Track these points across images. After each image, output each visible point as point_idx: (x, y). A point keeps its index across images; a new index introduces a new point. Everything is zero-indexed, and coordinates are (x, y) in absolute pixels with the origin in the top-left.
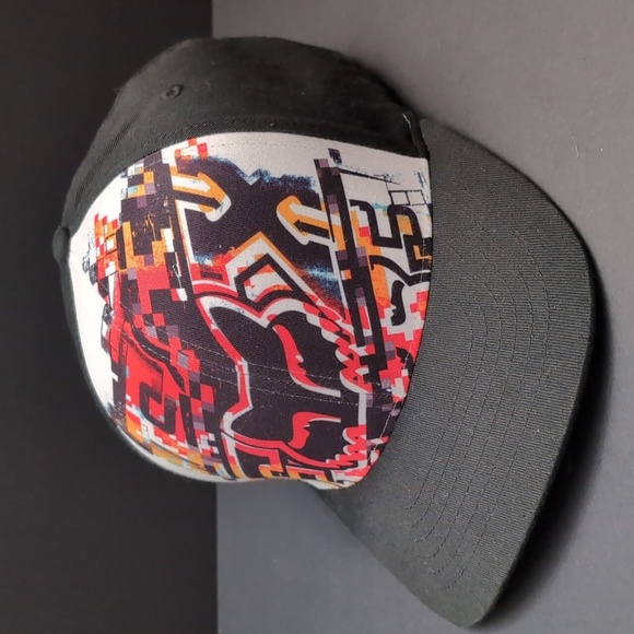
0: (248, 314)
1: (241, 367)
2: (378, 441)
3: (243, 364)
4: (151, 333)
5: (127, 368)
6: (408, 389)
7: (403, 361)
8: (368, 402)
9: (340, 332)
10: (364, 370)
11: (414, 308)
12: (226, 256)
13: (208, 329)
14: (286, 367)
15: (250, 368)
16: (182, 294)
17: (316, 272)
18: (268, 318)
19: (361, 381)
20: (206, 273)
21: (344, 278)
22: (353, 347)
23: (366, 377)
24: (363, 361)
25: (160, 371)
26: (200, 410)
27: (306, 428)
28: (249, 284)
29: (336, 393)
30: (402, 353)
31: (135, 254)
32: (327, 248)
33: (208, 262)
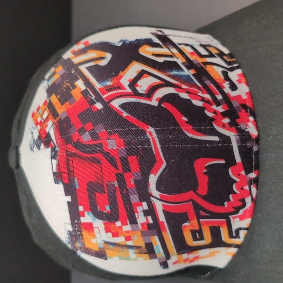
0: (143, 101)
1: (150, 133)
2: (253, 175)
3: (151, 129)
4: (86, 138)
5: (76, 179)
6: (257, 128)
7: (247, 112)
8: (237, 141)
9: (203, 99)
10: (226, 121)
11: (239, 81)
12: (118, 77)
13: (122, 117)
14: (179, 126)
15: (156, 131)
16: (99, 106)
17: (174, 73)
18: (157, 100)
19: (227, 126)
20: (110, 89)
21: (192, 73)
22: (214, 107)
23: (230, 124)
24: (224, 115)
25: (99, 162)
26: (132, 182)
27: (205, 173)
28: (138, 86)
29: (216, 139)
30: (244, 106)
31: (62, 105)
32: (176, 62)
33: (109, 83)
